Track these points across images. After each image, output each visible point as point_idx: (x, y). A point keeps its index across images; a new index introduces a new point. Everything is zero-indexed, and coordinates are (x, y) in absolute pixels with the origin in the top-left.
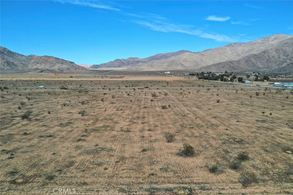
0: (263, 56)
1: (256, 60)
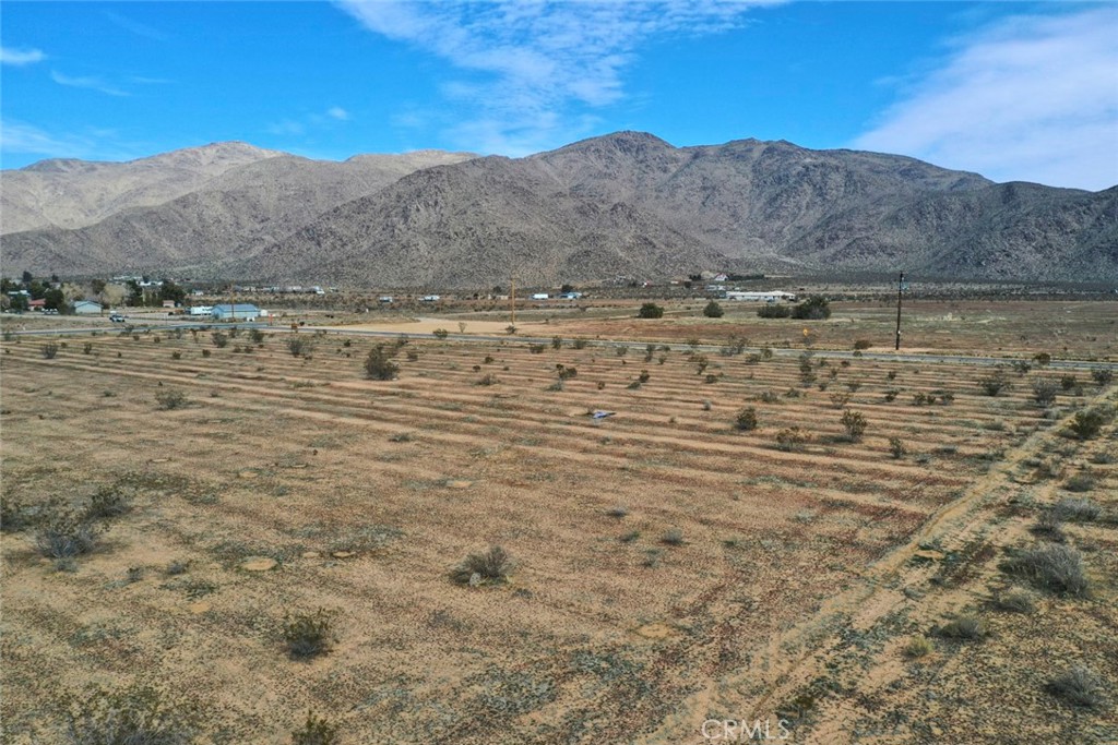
0: (181, 216)
1: (156, 230)
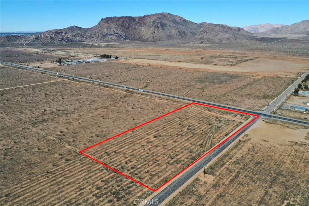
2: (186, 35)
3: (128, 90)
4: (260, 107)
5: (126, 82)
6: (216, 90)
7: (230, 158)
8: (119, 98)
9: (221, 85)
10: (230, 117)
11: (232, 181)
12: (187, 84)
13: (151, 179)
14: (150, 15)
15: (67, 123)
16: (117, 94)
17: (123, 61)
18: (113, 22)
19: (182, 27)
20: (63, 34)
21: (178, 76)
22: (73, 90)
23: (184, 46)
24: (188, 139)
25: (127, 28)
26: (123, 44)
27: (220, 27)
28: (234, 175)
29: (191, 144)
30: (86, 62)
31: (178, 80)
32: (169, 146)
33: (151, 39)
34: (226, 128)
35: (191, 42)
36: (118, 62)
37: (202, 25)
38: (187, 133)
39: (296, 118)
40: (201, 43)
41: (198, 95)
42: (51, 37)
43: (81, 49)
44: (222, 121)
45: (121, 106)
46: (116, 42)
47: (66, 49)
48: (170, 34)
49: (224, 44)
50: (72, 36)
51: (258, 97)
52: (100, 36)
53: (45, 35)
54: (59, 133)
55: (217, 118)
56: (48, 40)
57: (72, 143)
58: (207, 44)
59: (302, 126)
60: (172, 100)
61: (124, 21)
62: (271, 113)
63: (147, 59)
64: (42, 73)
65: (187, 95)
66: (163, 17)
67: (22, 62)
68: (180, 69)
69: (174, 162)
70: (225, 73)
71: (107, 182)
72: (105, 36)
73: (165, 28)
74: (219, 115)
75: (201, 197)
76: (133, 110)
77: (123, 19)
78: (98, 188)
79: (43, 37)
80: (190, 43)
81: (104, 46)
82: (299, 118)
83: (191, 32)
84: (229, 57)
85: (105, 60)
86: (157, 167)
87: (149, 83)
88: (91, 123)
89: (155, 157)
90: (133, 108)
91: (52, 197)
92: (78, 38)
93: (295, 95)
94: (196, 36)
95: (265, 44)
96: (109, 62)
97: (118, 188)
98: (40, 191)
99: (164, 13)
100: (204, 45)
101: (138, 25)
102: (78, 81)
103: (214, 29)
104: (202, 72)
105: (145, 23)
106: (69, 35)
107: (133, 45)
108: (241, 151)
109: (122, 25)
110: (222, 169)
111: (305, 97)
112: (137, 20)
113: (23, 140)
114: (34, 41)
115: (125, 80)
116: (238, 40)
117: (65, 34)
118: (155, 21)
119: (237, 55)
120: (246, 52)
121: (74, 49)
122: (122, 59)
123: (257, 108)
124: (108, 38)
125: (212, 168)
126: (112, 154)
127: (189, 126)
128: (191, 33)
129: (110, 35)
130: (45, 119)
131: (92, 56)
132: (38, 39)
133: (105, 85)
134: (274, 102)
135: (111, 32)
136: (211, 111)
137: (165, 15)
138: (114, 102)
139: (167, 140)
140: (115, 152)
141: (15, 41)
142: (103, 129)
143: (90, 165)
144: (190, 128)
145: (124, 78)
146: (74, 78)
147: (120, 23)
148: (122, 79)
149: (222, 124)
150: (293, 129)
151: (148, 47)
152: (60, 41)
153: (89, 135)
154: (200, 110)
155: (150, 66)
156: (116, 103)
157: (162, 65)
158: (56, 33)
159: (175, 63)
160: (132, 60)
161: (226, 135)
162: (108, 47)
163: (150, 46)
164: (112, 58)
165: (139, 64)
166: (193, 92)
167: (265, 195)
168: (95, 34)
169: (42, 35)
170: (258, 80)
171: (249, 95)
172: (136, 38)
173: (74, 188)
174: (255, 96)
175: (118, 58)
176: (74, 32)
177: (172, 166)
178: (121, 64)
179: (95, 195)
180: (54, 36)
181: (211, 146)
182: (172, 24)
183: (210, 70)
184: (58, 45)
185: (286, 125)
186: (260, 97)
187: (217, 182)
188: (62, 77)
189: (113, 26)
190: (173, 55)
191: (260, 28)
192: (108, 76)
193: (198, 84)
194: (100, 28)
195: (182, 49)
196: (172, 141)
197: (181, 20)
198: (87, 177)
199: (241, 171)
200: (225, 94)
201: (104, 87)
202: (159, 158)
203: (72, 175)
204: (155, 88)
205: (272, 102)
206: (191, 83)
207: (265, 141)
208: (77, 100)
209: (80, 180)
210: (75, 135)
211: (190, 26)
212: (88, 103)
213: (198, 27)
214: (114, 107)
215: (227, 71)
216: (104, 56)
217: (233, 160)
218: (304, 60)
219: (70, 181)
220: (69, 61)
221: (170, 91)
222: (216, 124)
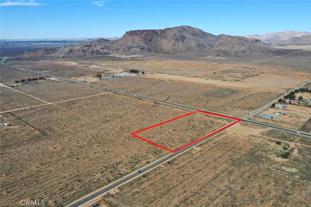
2: (204, 47)
3: (155, 102)
4: (242, 115)
5: (153, 96)
6: (217, 103)
7: (212, 141)
8: (150, 107)
9: (222, 99)
10: (220, 121)
11: (209, 150)
12: (197, 97)
13: (170, 148)
14: (171, 28)
15: (122, 122)
16: (148, 104)
17: (148, 75)
18: (137, 35)
19: (201, 39)
20: (93, 47)
21: (191, 91)
22: (118, 101)
23: (201, 60)
24: (191, 132)
25: (149, 41)
26: (146, 57)
27: (237, 40)
28: (211, 148)
29: (192, 134)
30: (120, 77)
31: (191, 94)
32: (180, 135)
33: (171, 51)
34: (215, 127)
35: (208, 54)
36: (145, 77)
37: (220, 36)
38: (192, 129)
39: (262, 123)
40: (218, 56)
41: (203, 106)
42: (83, 50)
43: (111, 62)
44: (214, 123)
45: (152, 113)
46: (140, 55)
47: (98, 62)
48: (189, 46)
49: (239, 56)
50: (101, 48)
51: (245, 108)
52: (125, 49)
53: (78, 48)
54: (119, 127)
55: (211, 121)
56: (80, 53)
57: (128, 132)
58: (223, 56)
59: (262, 127)
60: (185, 109)
61: (147, 34)
62: (247, 119)
63: (168, 73)
64: (91, 87)
65: (196, 106)
66: (183, 30)
67: (70, 77)
68: (194, 84)
69: (183, 142)
70: (229, 89)
71: (150, 148)
72: (130, 48)
73: (184, 41)
74: (213, 120)
75: (193, 154)
76: (159, 115)
77: (146, 33)
78: (147, 150)
79: (76, 50)
80: (208, 56)
81: (129, 59)
82: (264, 123)
83: (209, 44)
84: (238, 72)
85: (134, 75)
86: (174, 144)
87: (170, 96)
88: (136, 122)
89: (173, 139)
90: (159, 114)
91: (127, 152)
92: (105, 50)
93: (272, 107)
94: (214, 47)
95: (278, 57)
96: (138, 77)
97: (156, 151)
98: (121, 150)
99: (184, 26)
100: (220, 58)
101: (160, 38)
102: (119, 94)
103: (231, 42)
104: (211, 87)
105: (167, 36)
106: (98, 48)
107: (155, 58)
108: (219, 138)
109: (145, 38)
110: (206, 145)
111: (279, 109)
112: (159, 33)
113: (102, 130)
114: (68, 54)
115: (152, 94)
116: (253, 53)
117: (95, 46)
118: (176, 34)
119: (246, 70)
120: (256, 67)
121: (105, 62)
122: (147, 73)
123: (240, 116)
124: (133, 50)
125: (201, 144)
126: (151, 138)
127: (193, 125)
128: (209, 46)
129: (134, 48)
130: (108, 120)
131: (122, 70)
132: (72, 52)
133: (139, 97)
134: (254, 112)
135: (135, 45)
136: (209, 117)
137: (185, 28)
138: (147, 110)
139: (180, 132)
140: (152, 137)
141: (52, 54)
142: (144, 126)
143: (140, 142)
144: (194, 126)
145: (151, 92)
146: (116, 92)
147: (143, 36)
148: (150, 93)
149: (214, 125)
150: (255, 128)
151: (168, 60)
152: (91, 53)
153: (137, 129)
154: (202, 116)
155: (171, 81)
156: (148, 111)
157: (180, 80)
158: (87, 46)
159: (191, 78)
160: (156, 74)
161: (214, 131)
162: (134, 60)
163: (171, 59)
164: (139, 73)
165: (161, 79)
166: (200, 104)
167: (223, 155)
168: (121, 47)
169: (75, 48)
170: (252, 95)
171: (239, 107)
172: (157, 50)
173: (136, 150)
174: (243, 107)
175: (145, 73)
176: (102, 45)
177: (181, 143)
178: (147, 79)
179: (146, 152)
180: (85, 49)
181: (203, 136)
182: (192, 37)
183: (218, 85)
184: (89, 58)
185: (252, 126)
186: (246, 108)
187: (202, 150)
188: (106, 90)
189: (137, 39)
190: (191, 69)
191: (282, 36)
192: (139, 90)
193: (205, 98)
194: (125, 41)
195: (199, 63)
196: (182, 133)
197: (200, 32)
198: (141, 146)
199: (216, 146)
200: (222, 105)
201: (139, 99)
202: (175, 140)
203: (134, 145)
204: (174, 101)
205: (253, 112)
206: (201, 97)
207: (235, 134)
208: (123, 108)
209: (138, 147)
210: (129, 128)
211: (209, 38)
212: (130, 110)
213: (216, 39)
214: (148, 114)
215: (231, 87)
216: (133, 71)
217: (213, 142)
218: (303, 76)
219: (133, 147)
220: (106, 75)
221: (184, 102)
222: (210, 124)
